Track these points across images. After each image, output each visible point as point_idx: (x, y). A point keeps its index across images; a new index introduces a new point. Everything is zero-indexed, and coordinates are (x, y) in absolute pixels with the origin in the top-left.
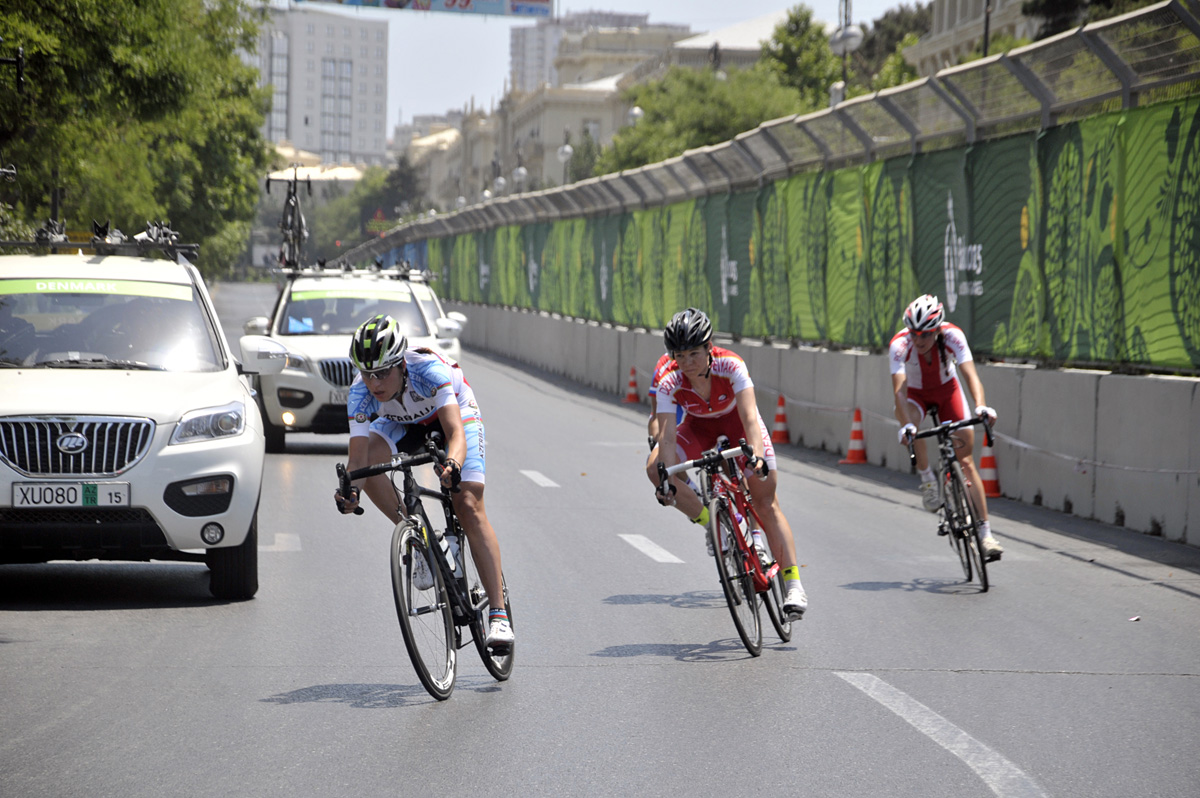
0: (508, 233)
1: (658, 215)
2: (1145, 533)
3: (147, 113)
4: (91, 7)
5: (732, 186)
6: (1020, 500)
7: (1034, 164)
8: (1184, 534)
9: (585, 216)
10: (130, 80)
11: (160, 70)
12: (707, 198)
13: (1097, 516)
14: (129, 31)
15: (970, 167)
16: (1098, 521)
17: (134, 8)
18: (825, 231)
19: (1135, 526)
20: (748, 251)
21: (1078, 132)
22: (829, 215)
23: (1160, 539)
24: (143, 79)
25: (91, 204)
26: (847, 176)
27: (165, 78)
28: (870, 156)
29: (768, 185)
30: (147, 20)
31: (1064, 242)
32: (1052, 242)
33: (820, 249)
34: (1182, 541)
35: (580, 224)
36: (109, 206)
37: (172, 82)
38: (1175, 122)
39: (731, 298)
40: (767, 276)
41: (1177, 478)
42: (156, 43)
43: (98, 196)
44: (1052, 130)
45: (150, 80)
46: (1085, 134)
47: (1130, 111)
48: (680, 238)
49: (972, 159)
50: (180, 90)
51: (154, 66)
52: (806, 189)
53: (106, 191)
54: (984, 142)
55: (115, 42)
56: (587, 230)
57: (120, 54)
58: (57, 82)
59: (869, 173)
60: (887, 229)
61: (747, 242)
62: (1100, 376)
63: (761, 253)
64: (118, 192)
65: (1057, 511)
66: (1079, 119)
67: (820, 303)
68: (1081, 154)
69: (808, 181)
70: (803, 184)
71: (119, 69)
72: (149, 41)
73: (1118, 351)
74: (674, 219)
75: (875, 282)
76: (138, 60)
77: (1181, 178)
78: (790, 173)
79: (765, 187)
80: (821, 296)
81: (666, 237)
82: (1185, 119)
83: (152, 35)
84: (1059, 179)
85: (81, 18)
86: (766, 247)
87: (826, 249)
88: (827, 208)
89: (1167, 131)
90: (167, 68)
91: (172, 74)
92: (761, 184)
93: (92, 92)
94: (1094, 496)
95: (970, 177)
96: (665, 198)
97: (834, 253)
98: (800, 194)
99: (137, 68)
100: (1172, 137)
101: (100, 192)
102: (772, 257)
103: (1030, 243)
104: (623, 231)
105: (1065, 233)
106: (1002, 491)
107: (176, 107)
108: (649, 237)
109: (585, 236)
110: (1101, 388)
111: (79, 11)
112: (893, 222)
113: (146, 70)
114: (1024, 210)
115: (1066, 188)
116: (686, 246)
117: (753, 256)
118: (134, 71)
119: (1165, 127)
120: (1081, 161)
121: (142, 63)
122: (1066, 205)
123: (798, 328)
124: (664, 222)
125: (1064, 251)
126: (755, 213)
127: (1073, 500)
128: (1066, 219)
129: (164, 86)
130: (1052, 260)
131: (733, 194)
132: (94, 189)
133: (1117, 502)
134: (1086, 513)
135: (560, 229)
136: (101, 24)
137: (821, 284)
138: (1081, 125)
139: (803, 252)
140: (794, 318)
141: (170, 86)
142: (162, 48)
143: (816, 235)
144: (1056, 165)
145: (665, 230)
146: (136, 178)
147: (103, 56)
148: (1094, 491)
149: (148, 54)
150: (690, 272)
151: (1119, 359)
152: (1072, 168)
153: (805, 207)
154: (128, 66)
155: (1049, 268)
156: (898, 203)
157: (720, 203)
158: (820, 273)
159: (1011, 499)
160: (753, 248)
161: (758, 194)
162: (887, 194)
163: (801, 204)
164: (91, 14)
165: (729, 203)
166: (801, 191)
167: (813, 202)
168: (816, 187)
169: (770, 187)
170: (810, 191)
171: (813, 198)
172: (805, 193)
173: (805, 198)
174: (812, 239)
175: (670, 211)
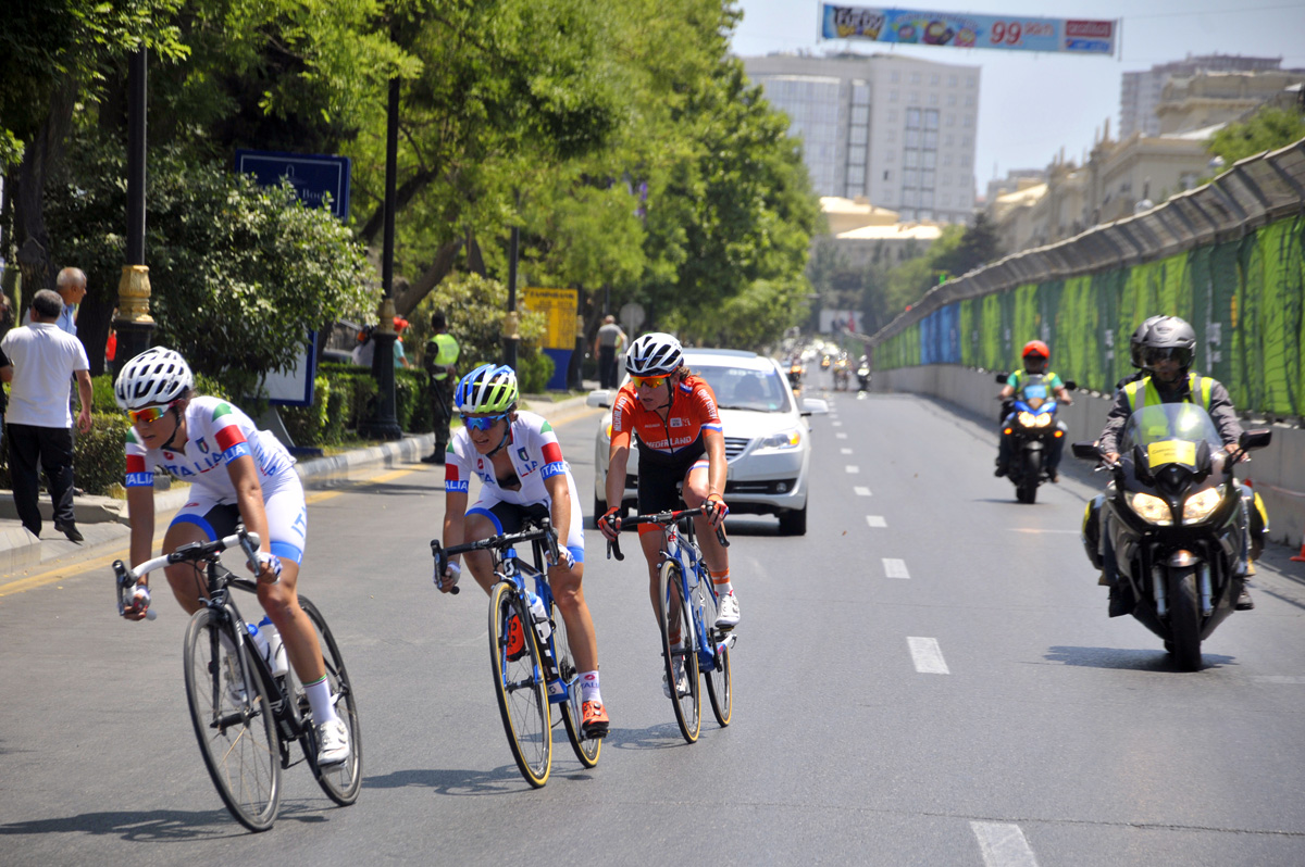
0: (1025, 293)
1: (1154, 269)
3: (567, 152)
4: (509, 34)
5: (1217, 235)
9: (1092, 272)
10: (550, 116)
11: (583, 103)
12: (1196, 248)
14: (551, 60)
17: (559, 34)
20: (1229, 310)
24: (562, 115)
25: (573, 258)
27: (588, 112)
29: (1250, 233)
33: (1296, 308)
35: (1087, 280)
36: (592, 260)
37: (596, 117)
39: (1214, 364)
40: (1248, 340)
42: (580, 73)
43: (581, 250)
45: (571, 114)
48: (1173, 302)
50: (604, 125)
51: (576, 98)
52: (1283, 237)
53: (590, 244)
55: (535, 72)
56: (1092, 289)
57: (539, 85)
58: (475, 117)
61: (1230, 301)
63: (1243, 314)
64: (602, 245)
69: (1285, 228)
70: (1280, 232)
71: (537, 102)
72: (570, 71)
74: (1170, 269)
76: (558, 92)
78: (1269, 219)
79: (1247, 235)
81: (1161, 294)
83: (576, 64)
85: (499, 46)
86: (1249, 305)
90: (591, 101)
91: (596, 108)
92: (1243, 233)
93: (512, 128)
96: (1161, 251)
98: (1277, 245)
99: (558, 101)
101: (583, 245)
102: (1254, 317)
104: (1120, 288)
107: (599, 143)
108: (1144, 295)
109: (1089, 297)
111: (496, 38)
113: (566, 103)
117: (1235, 316)
118: (554, 104)
121: (563, 96)
123: (1272, 401)
124: (1158, 279)
126: (1237, 267)
129: (587, 121)
131: (1218, 246)
132: (576, 243)
135: (1071, 287)
136: (520, 53)
139: (1279, 311)
140: (1267, 390)
141: (594, 121)
142: (587, 78)
143: (1292, 292)
145: (1160, 286)
146: (624, 229)
147: (520, 87)
149: (570, 86)
153: (1281, 259)
154: (547, 99)
157: (1205, 255)
158: (1295, 338)
160: (1235, 305)
161: (1240, 245)
163: (1277, 256)
164: (510, 41)
165: (1212, 255)
166: (1278, 240)
167: (1289, 254)
168: (1292, 234)
169: (1251, 237)
170: (1287, 238)
171: (1290, 247)
172: (1282, 242)
173: (1282, 249)
174: (1288, 299)
175: (1164, 265)
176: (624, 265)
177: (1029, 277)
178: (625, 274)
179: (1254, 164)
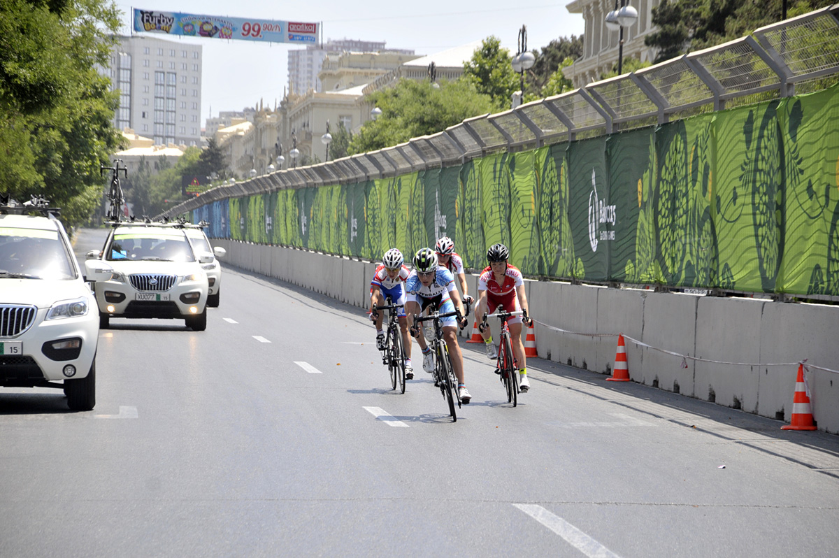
0: (287, 194)
1: (392, 182)
2: (730, 407)
3: (28, 109)
5: (444, 163)
6: (644, 383)
7: (653, 149)
8: (756, 408)
9: (340, 182)
10: (18, 86)
11: (39, 79)
12: (425, 173)
13: (696, 395)
14: (17, 51)
15: (609, 151)
16: (697, 398)
17: (21, 35)
18: (510, 195)
19: (721, 403)
20: (454, 208)
21: (684, 127)
22: (512, 183)
23: (741, 411)
24: (26, 85)
26: (523, 158)
27: (42, 85)
28: (540, 142)
29: (469, 162)
31: (673, 203)
32: (664, 205)
33: (507, 207)
34: (755, 413)
35: (337, 188)
37: (47, 89)
38: (750, 121)
40: (467, 227)
41: (752, 368)
42: (36, 60)
44: (666, 125)
45: (31, 86)
46: (688, 128)
47: (719, 113)
48: (407, 201)
49: (610, 145)
50: (53, 94)
51: (35, 76)
52: (495, 164)
54: (618, 133)
56: (342, 193)
57: (10, 67)
59: (539, 154)
60: (552, 194)
61: (454, 203)
62: (699, 297)
63: (463, 210)
64: (8, 164)
65: (669, 391)
66: (684, 118)
68: (685, 143)
69: (496, 159)
70: (493, 162)
71: (9, 78)
72: (32, 59)
73: (711, 280)
74: (403, 183)
75: (543, 230)
76: (22, 71)
77: (756, 160)
78: (484, 154)
79: (466, 163)
81: (397, 197)
82: (757, 118)
83: (34, 55)
84: (670, 159)
86: (467, 205)
87: (510, 207)
88: (511, 178)
89: (744, 127)
90: (44, 78)
91: (47, 83)
92: (463, 162)
94: (694, 381)
95: (609, 157)
96: (397, 171)
97: (516, 211)
98: (491, 169)
99: (22, 77)
100: (748, 131)
102: (471, 212)
103: (644, 203)
104: (367, 194)
105: (674, 198)
106: (631, 377)
107: (50, 106)
108: (386, 199)
109: (340, 197)
110: (699, 306)
112: (556, 189)
113: (28, 79)
114: (640, 181)
115: (675, 166)
116: (411, 204)
117: (457, 212)
118: (20, 79)
119: (743, 124)
120: (685, 148)
121: (26, 75)
122: (675, 177)
124: (395, 187)
125: (673, 210)
126: (459, 180)
127: (679, 384)
128: (674, 187)
129: (42, 91)
130: (664, 216)
131: (444, 168)
133: (710, 385)
134: (689, 393)
135: (323, 192)
137: (508, 232)
138: (685, 122)
139: (496, 209)
141: (46, 91)
142: (41, 64)
143: (504, 197)
144: (668, 150)
145: (397, 193)
148: (694, 377)
150: (413, 222)
151: (711, 285)
152: (679, 152)
153: (495, 178)
154: (16, 76)
155: (662, 220)
156: (559, 175)
157: (435, 174)
158: (507, 224)
159: (637, 382)
160: (457, 206)
161: (461, 169)
162: (552, 169)
163: (492, 175)
165: (441, 175)
166: (493, 166)
167: (500, 174)
168: (502, 163)
169: (470, 163)
170: (498, 166)
171: (501, 171)
172: (495, 168)
173: (495, 171)
174: (501, 201)
175: (400, 179)
176: (22, 177)
177: (290, 184)
179: (476, 122)
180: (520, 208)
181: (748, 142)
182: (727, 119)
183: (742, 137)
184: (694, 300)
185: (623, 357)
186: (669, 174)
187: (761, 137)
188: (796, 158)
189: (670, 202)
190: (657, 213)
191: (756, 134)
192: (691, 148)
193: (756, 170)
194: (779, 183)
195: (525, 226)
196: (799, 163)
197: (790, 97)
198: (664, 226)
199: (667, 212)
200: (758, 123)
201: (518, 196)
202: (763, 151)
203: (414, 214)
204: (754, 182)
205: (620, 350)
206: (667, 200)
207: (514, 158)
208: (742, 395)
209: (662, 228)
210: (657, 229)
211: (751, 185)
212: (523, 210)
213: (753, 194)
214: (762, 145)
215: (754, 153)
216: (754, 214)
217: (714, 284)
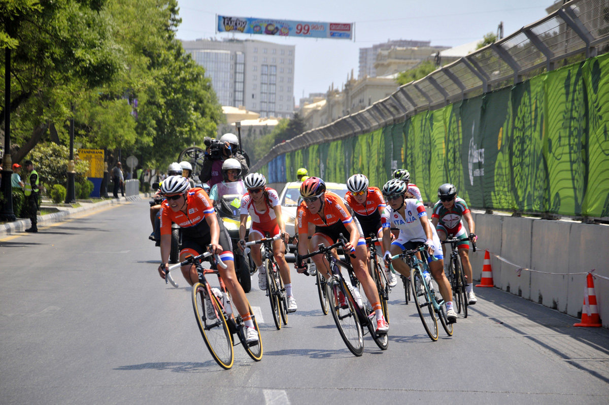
0: (313, 148)
1: (368, 137)
2: (551, 308)
3: (93, 84)
4: (64, 28)
5: (394, 120)
6: (501, 289)
7: (510, 104)
8: (566, 309)
9: (341, 138)
10: (85, 68)
11: (101, 61)
12: (386, 126)
13: (532, 298)
14: (84, 40)
15: (484, 106)
16: (532, 301)
17: (88, 28)
18: (430, 143)
19: (546, 305)
20: (401, 154)
21: (529, 86)
22: (432, 134)
23: (557, 311)
24: (89, 68)
25: (101, 135)
26: (438, 114)
27: (103, 66)
28: (447, 102)
29: (408, 118)
30: (93, 35)
31: (522, 146)
32: (516, 147)
33: (428, 153)
34: (565, 313)
35: (340, 142)
36: (111, 135)
37: (107, 69)
38: (569, 78)
41: (564, 277)
42: (98, 47)
43: (105, 131)
44: (519, 84)
45: (94, 67)
46: (532, 88)
47: (550, 73)
48: (376, 151)
49: (485, 102)
50: (111, 72)
52: (422, 120)
53: (109, 128)
54: (491, 92)
55: (77, 46)
56: (342, 146)
57: (79, 53)
58: (49, 67)
59: (446, 111)
60: (454, 142)
61: (401, 150)
62: (533, 220)
63: (406, 156)
64: (115, 128)
65: (516, 295)
66: (530, 78)
67: (427, 182)
68: (530, 99)
69: (423, 116)
70: (421, 118)
71: (78, 61)
72: (94, 46)
73: (544, 206)
74: (375, 137)
75: (450, 171)
76: (88, 56)
77: (572, 110)
78: (416, 112)
79: (407, 120)
80: (428, 178)
81: (371, 148)
82: (572, 76)
83: (97, 42)
84: (521, 112)
85: (59, 34)
86: (409, 152)
87: (430, 153)
88: (431, 131)
89: (565, 83)
90: (105, 60)
91: (107, 64)
92: (405, 119)
93: (67, 71)
94: (530, 287)
95: (484, 111)
96: (371, 128)
97: (434, 155)
98: (419, 125)
99: (88, 61)
100: (567, 86)
101: (106, 128)
102: (412, 157)
103: (502, 146)
104: (354, 147)
105: (523, 142)
106: (494, 284)
107: (108, 79)
108: (364, 148)
109: (341, 150)
110: (534, 227)
111: (58, 30)
112: (456, 138)
113: (92, 62)
114: (501, 129)
115: (524, 116)
116: (379, 153)
117: (403, 157)
118: (86, 63)
119: (564, 81)
120: (530, 102)
121: (90, 58)
122: (524, 126)
124: (370, 141)
125: (522, 151)
126: (403, 134)
127: (522, 289)
128: (524, 134)
129: (102, 70)
130: (516, 157)
131: (395, 125)
132: (103, 127)
133: (539, 290)
134: (527, 297)
135: (333, 145)
136: (69, 37)
137: (428, 172)
138: (531, 82)
139: (420, 154)
141: (106, 71)
142: (102, 49)
143: (426, 145)
144: (520, 104)
145: (371, 145)
146: (126, 121)
147: (70, 54)
148: (530, 284)
149: (94, 53)
150: (380, 167)
151: (544, 210)
152: (526, 106)
153: (421, 131)
154: (83, 60)
155: (515, 159)
156: (458, 127)
157: (389, 129)
158: (427, 166)
159: (498, 288)
160: (403, 152)
161: (404, 124)
162: (454, 122)
163: (420, 129)
164: (64, 31)
165: (393, 129)
166: (420, 122)
167: (425, 128)
168: (426, 119)
169: (409, 120)
170: (424, 121)
171: (425, 125)
172: (422, 123)
173: (422, 126)
174: (424, 148)
175: (373, 135)
176: (126, 138)
177: (315, 141)
178: (127, 142)
179: (409, 87)
180: (436, 153)
181: (567, 94)
182: (555, 78)
183: (563, 91)
184: (530, 222)
185: (488, 268)
186: (521, 123)
187: (575, 91)
188: (597, 107)
189: (520, 145)
190: (511, 154)
191: (571, 88)
192: (533, 101)
193: (572, 118)
194: (584, 127)
195: (440, 167)
196: (599, 110)
197: (592, 58)
198: (516, 165)
199: (518, 153)
200: (573, 80)
201: (435, 144)
202: (575, 102)
203: (380, 160)
204: (570, 127)
205: (486, 262)
206: (519, 143)
207: (432, 115)
208: (558, 299)
209: (515, 166)
210: (512, 168)
211: (568, 130)
212: (438, 155)
213: (569, 137)
214: (575, 97)
215: (570, 104)
216: (570, 153)
217: (546, 209)
